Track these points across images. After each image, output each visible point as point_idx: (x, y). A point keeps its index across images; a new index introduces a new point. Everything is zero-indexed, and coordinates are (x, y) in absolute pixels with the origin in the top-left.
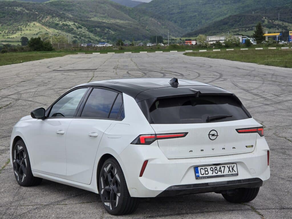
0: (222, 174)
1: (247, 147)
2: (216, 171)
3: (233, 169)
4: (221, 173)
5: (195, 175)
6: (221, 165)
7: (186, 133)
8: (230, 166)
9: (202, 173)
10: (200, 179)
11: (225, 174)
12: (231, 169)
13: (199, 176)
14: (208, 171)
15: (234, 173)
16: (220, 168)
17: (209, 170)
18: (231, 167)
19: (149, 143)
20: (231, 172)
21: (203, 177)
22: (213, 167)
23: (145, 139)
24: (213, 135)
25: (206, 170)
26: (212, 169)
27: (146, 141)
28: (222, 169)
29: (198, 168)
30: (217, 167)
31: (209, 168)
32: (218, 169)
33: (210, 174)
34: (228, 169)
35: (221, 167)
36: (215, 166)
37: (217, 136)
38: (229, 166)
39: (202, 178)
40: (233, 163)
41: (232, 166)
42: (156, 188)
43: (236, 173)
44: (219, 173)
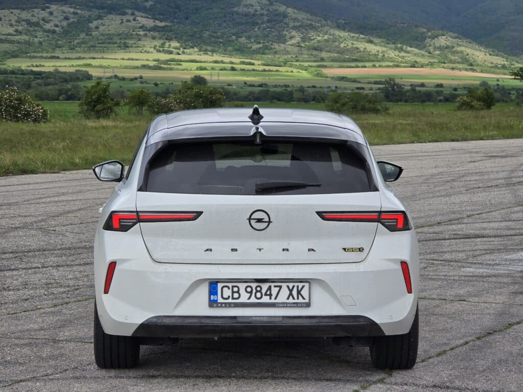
0: (273, 301)
1: (346, 251)
2: (259, 295)
3: (299, 292)
4: (270, 298)
5: (210, 298)
6: (273, 282)
7: (199, 214)
8: (294, 287)
9: (225, 296)
10: (217, 307)
11: (279, 300)
12: (295, 292)
13: (217, 300)
14: (240, 292)
15: (301, 300)
16: (270, 288)
17: (242, 291)
18: (295, 289)
19: (125, 229)
20: (294, 299)
21: (226, 303)
22: (254, 285)
23: (120, 219)
24: (259, 220)
25: (235, 289)
26: (249, 289)
27: (121, 223)
28: (274, 291)
29: (219, 284)
30: (262, 285)
31: (242, 286)
32: (264, 291)
33: (244, 298)
34: (288, 292)
35: (272, 288)
36: (256, 284)
37: (269, 222)
38: (291, 285)
39: (223, 305)
40: (301, 281)
41: (298, 287)
42: (127, 318)
43: (307, 301)
44: (266, 299)
